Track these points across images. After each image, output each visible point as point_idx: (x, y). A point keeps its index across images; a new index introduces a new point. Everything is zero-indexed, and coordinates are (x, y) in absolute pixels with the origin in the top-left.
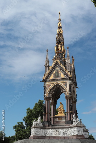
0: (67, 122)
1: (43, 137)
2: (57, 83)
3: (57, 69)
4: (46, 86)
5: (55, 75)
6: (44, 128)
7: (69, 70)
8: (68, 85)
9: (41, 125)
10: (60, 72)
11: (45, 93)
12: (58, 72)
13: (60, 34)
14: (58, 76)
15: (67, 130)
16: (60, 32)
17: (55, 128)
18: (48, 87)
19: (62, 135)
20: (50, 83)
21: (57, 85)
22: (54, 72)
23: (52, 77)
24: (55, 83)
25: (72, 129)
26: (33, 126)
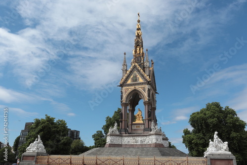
0: (145, 130)
1: (120, 146)
2: (135, 87)
3: (135, 72)
4: (124, 91)
5: (133, 79)
6: (121, 135)
7: (148, 74)
8: (147, 90)
9: (118, 133)
10: (138, 76)
11: (122, 99)
12: (136, 76)
13: (138, 36)
14: (136, 80)
15: (145, 138)
16: (138, 34)
17: (133, 136)
18: (126, 92)
19: (139, 143)
20: (127, 88)
21: (135, 90)
22: (132, 77)
23: (129, 82)
24: (133, 88)
25: (151, 137)
26: (109, 134)
